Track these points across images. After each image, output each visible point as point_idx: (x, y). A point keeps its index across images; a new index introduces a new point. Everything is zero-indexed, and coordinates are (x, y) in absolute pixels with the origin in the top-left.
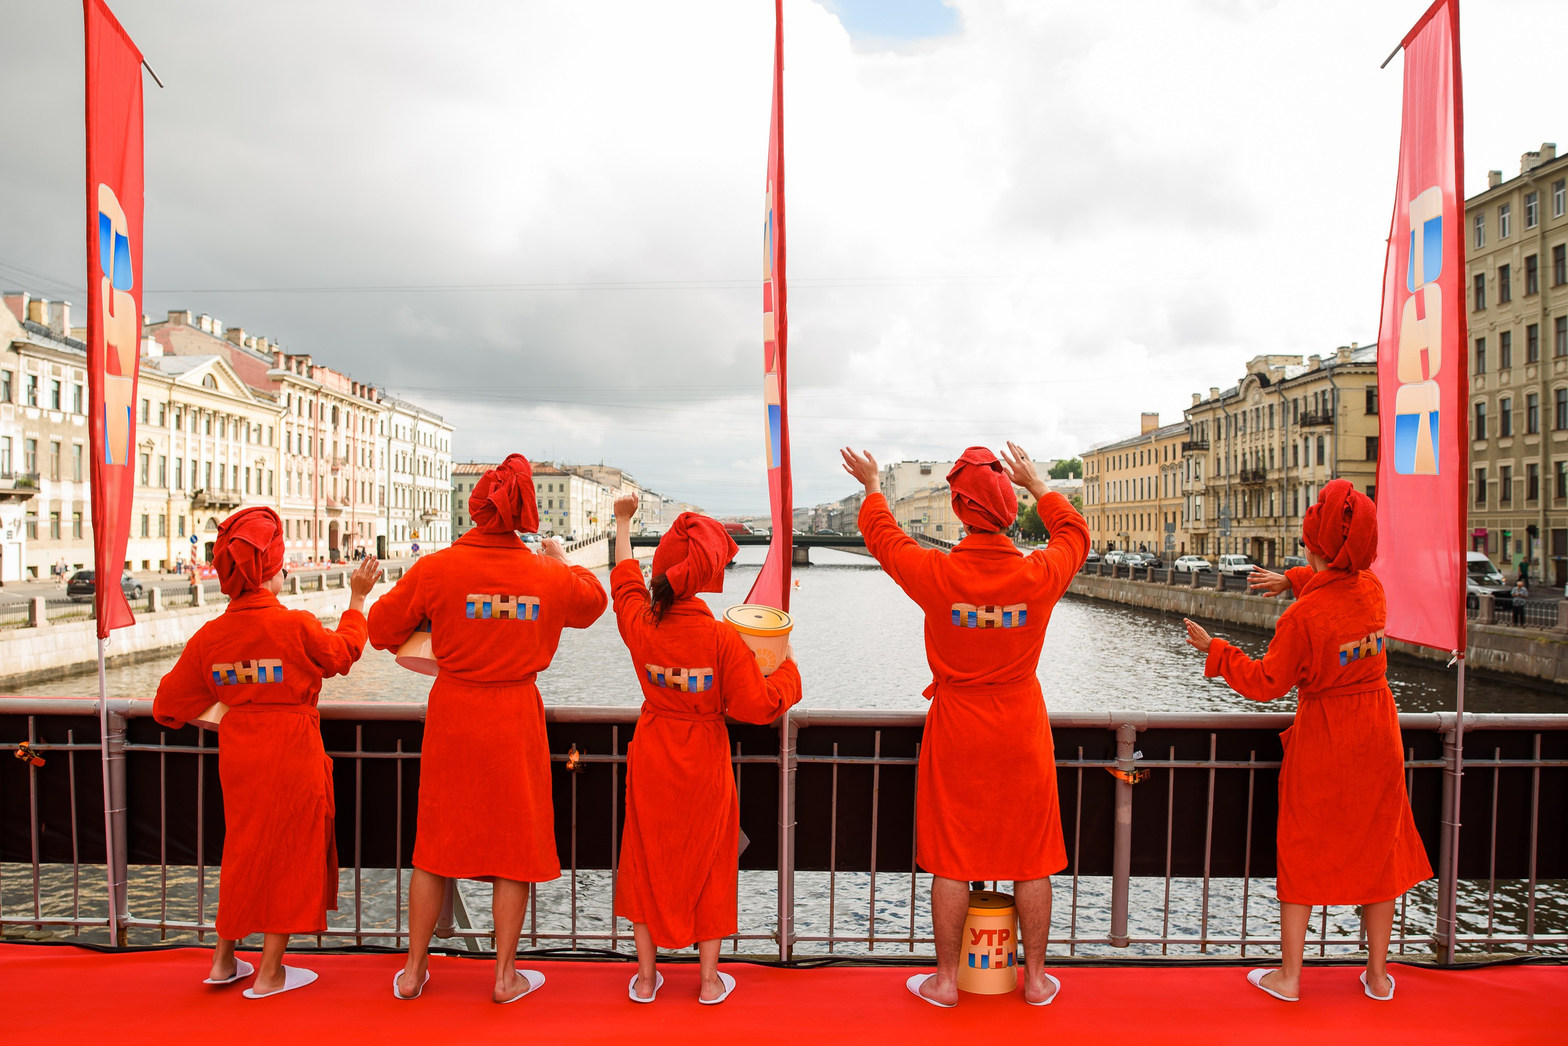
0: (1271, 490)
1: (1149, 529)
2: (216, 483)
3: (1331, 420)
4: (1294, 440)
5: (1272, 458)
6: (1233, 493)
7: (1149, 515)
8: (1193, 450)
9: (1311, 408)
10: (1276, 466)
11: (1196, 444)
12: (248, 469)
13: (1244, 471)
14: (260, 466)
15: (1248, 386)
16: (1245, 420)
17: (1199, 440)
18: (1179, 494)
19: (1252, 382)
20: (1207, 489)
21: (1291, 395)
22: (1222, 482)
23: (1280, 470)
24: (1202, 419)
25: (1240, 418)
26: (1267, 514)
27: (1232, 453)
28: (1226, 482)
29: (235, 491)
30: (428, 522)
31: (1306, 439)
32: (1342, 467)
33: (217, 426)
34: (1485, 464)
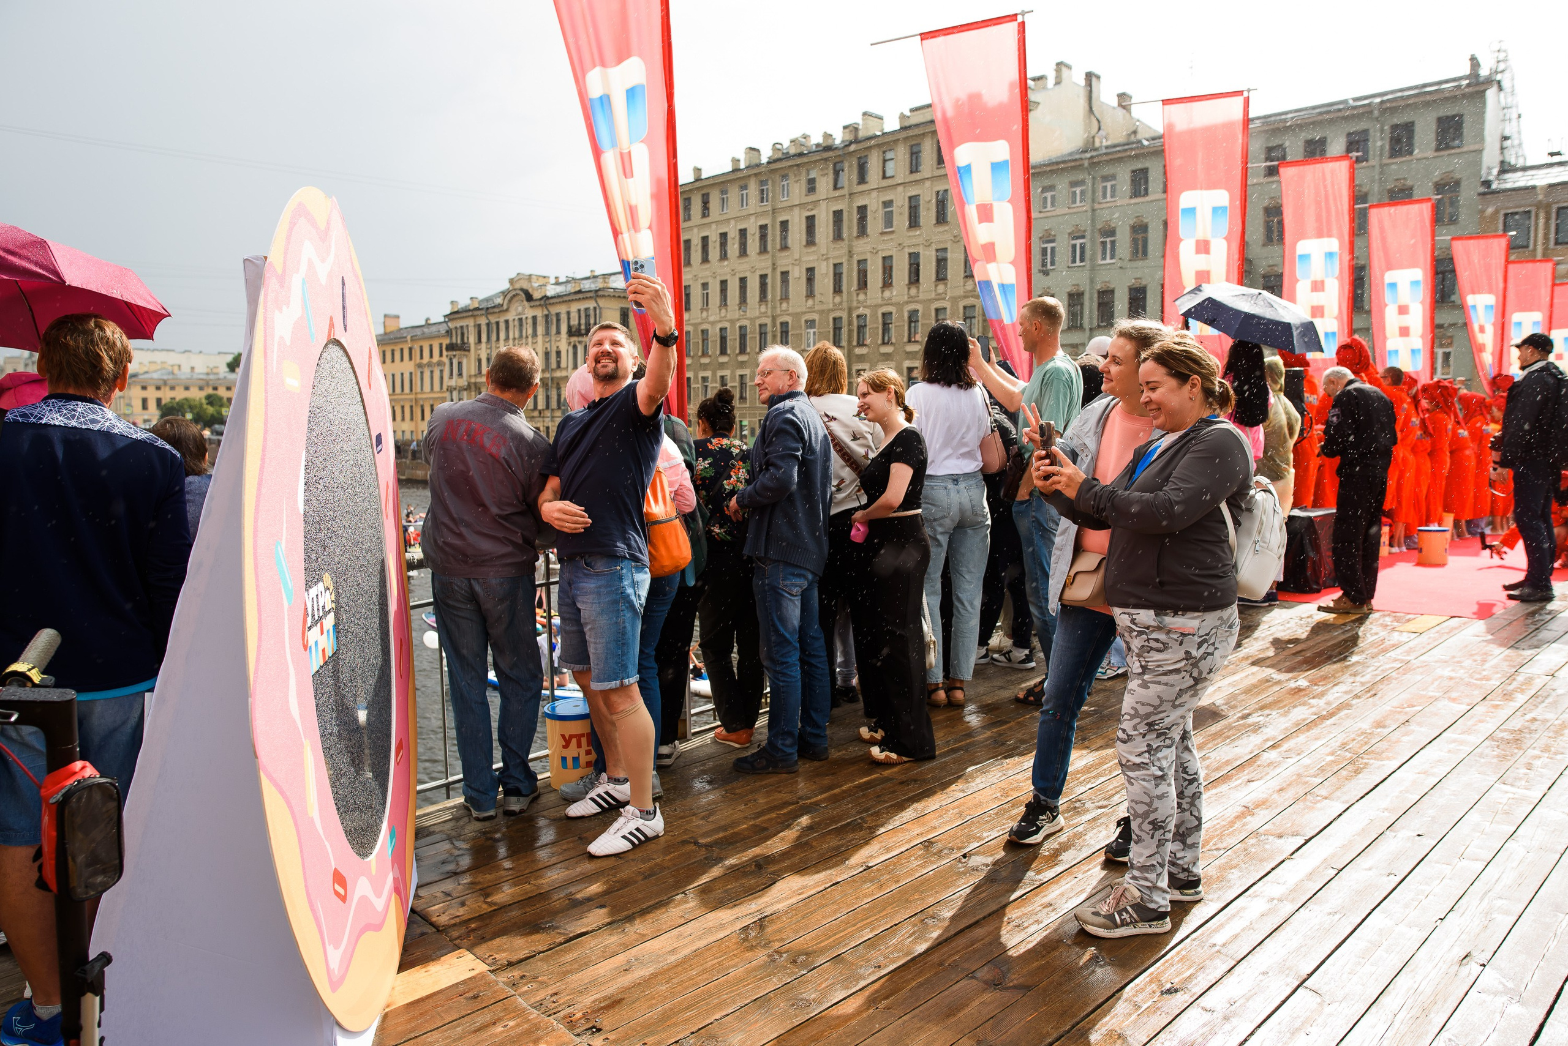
8: (456, 350)
9: (574, 321)
11: (459, 345)
15: (512, 298)
16: (507, 328)
17: (459, 342)
19: (514, 296)
20: (468, 385)
21: (554, 310)
24: (462, 324)
25: (502, 326)
31: (572, 344)
34: (727, 373)
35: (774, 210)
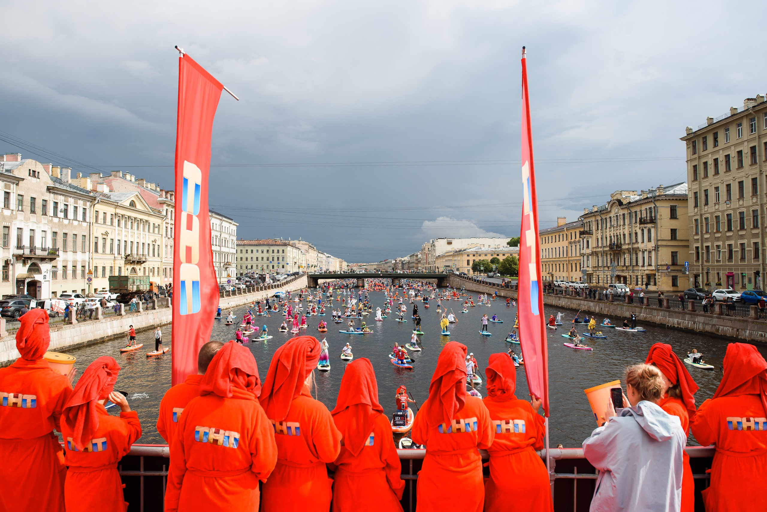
0: (624, 253)
1: (563, 271)
2: (135, 252)
3: (654, 221)
4: (635, 230)
5: (624, 238)
6: (605, 254)
7: (563, 264)
8: (585, 234)
9: (644, 216)
10: (627, 242)
11: (587, 232)
12: (148, 244)
13: (610, 244)
14: (154, 243)
15: (612, 205)
16: (611, 221)
17: (588, 230)
18: (578, 254)
19: (614, 203)
20: (592, 253)
21: (633, 210)
22: (600, 249)
23: (629, 244)
24: (589, 220)
25: (608, 220)
26: (623, 265)
27: (604, 236)
28: (601, 249)
29: (143, 255)
30: (226, 268)
31: (643, 230)
32: (659, 243)
33: (135, 225)
34: (732, 242)
35: (759, 137)
